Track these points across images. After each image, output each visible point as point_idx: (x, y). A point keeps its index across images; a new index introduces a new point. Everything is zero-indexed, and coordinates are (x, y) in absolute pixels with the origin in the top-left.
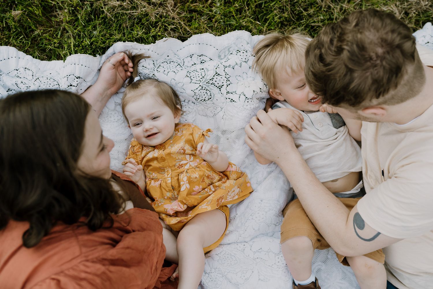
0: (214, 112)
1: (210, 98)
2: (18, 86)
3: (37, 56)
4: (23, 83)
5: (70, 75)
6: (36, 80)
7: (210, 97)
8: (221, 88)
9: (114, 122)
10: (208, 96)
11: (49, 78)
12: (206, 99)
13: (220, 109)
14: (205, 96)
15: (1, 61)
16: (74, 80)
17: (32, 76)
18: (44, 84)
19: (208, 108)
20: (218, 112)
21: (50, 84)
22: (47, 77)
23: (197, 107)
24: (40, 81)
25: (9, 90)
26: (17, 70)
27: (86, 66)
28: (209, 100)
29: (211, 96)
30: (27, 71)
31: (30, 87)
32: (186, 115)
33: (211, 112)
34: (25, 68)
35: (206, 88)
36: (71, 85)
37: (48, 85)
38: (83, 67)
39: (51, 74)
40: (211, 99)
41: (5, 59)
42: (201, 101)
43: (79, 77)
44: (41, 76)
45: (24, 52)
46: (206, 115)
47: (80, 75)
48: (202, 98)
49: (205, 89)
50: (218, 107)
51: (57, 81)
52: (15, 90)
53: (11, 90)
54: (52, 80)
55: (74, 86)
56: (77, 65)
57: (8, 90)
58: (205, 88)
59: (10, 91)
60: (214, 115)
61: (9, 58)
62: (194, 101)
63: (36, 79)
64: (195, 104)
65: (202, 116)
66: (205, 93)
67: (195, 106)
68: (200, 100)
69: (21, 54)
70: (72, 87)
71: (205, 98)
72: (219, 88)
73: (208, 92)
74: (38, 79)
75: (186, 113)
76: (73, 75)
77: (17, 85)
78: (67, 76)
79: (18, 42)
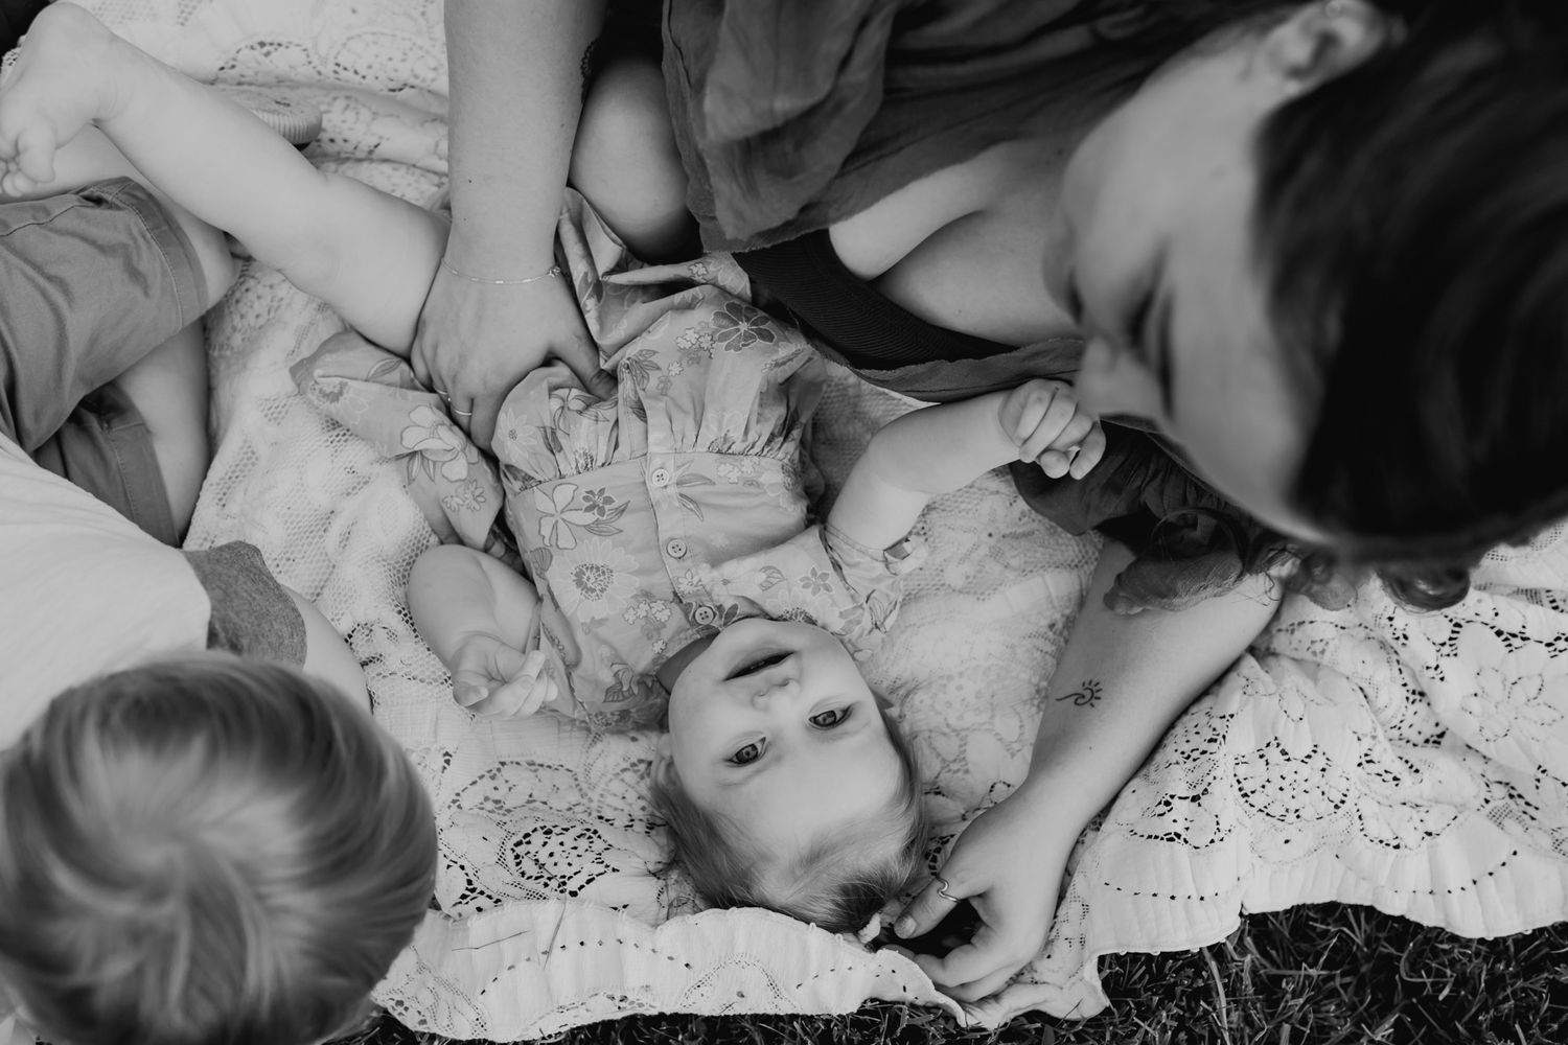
0: (496, 788)
1: (518, 844)
2: (1407, 762)
3: (1355, 925)
4: (1389, 777)
5: (1212, 841)
6: (1344, 798)
7: (520, 850)
8: (468, 893)
9: (961, 674)
10: (533, 853)
11: (1291, 817)
12: (538, 839)
13: (465, 802)
14: (548, 849)
15: (1504, 864)
16: (1188, 824)
17: (1363, 812)
18: (1306, 786)
19: (528, 802)
20: (475, 787)
21: (1281, 789)
22: (1299, 824)
23: (584, 801)
24: (1325, 797)
25: (1435, 742)
26: (1430, 834)
27: (1155, 895)
28: (527, 835)
29: (517, 857)
30: (1388, 836)
31: (1360, 765)
32: (633, 765)
33: (510, 785)
34: (1397, 847)
35: (541, 886)
36: (1195, 799)
37: (1287, 781)
38: (1165, 893)
39: (1287, 842)
40: (515, 839)
41: (1491, 874)
42: (567, 830)
43: (1172, 840)
44: (1326, 818)
45: (1419, 926)
46: (536, 771)
47: (1172, 847)
48: (561, 838)
49: (549, 879)
50: (476, 810)
51: (1254, 810)
52: (1410, 744)
53: (1427, 741)
54: (1276, 810)
55: (1180, 798)
56: (1196, 897)
57: (1439, 743)
58: (546, 885)
59: (1432, 740)
60: (495, 771)
61: (1475, 882)
62: (602, 828)
63: (1343, 802)
64: (595, 814)
65: (555, 763)
66: (549, 862)
67: (594, 805)
68: (571, 830)
69: (1427, 916)
70: (1191, 794)
71: (545, 843)
72: (478, 891)
73: (532, 870)
74: (1337, 802)
75: (636, 772)
76: (1196, 848)
77: (1411, 767)
78: (1221, 835)
79: (1449, 972)
